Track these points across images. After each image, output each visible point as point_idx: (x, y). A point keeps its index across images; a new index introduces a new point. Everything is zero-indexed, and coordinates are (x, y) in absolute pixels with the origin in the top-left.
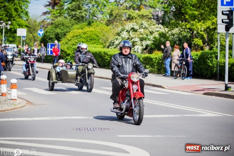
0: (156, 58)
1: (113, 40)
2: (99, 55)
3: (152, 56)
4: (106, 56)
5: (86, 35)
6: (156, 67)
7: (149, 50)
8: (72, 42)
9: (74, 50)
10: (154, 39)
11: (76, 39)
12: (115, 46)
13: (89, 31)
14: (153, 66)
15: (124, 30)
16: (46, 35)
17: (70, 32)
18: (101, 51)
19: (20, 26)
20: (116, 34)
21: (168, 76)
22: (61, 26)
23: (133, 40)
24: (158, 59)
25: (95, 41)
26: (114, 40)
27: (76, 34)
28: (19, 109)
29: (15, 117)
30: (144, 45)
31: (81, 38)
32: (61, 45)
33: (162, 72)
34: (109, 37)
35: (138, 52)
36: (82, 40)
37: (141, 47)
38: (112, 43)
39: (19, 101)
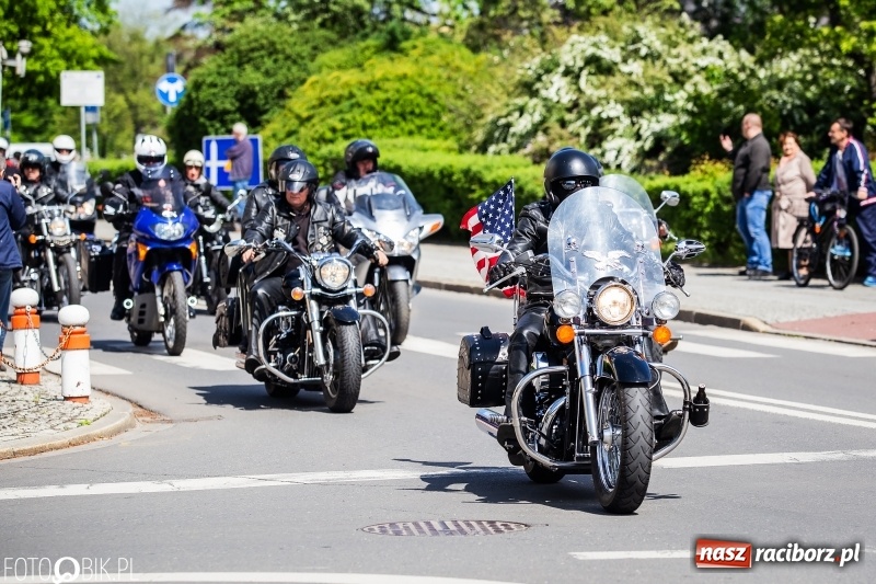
0: (706, 194)
1: (506, 116)
2: (445, 186)
3: (688, 183)
4: (473, 187)
5: (380, 95)
6: (708, 233)
7: (670, 157)
8: (318, 127)
9: (328, 165)
10: (690, 106)
11: (336, 114)
12: (513, 142)
13: (390, 77)
14: (695, 231)
15: (551, 67)
16: (197, 98)
17: (303, 82)
18: (451, 166)
19: (74, 63)
20: (516, 87)
21: (765, 273)
22: (262, 57)
23: (594, 112)
24: (714, 195)
25: (418, 122)
26: (509, 114)
27: (335, 93)
28: (104, 442)
29: (90, 480)
30: (645, 133)
31: (356, 111)
32: (266, 145)
33: (736, 257)
34: (486, 101)
35: (619, 167)
36: (359, 119)
37: (633, 141)
38: (500, 130)
39: (100, 404)
